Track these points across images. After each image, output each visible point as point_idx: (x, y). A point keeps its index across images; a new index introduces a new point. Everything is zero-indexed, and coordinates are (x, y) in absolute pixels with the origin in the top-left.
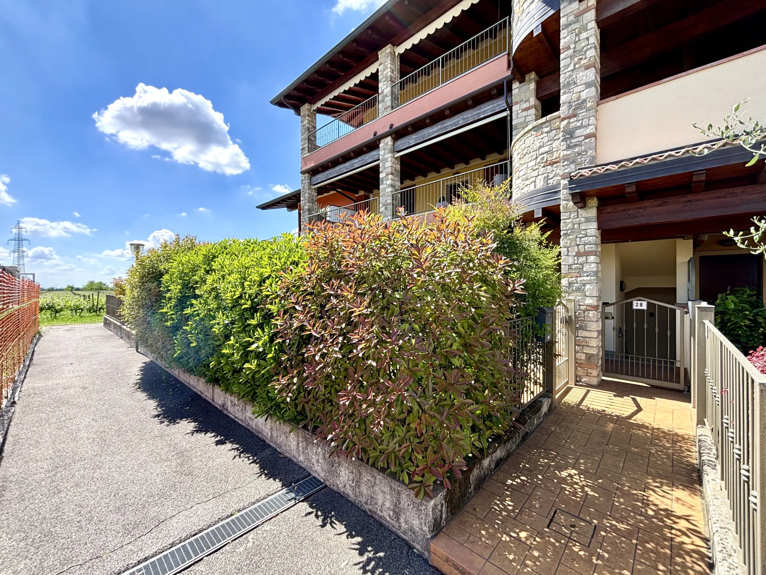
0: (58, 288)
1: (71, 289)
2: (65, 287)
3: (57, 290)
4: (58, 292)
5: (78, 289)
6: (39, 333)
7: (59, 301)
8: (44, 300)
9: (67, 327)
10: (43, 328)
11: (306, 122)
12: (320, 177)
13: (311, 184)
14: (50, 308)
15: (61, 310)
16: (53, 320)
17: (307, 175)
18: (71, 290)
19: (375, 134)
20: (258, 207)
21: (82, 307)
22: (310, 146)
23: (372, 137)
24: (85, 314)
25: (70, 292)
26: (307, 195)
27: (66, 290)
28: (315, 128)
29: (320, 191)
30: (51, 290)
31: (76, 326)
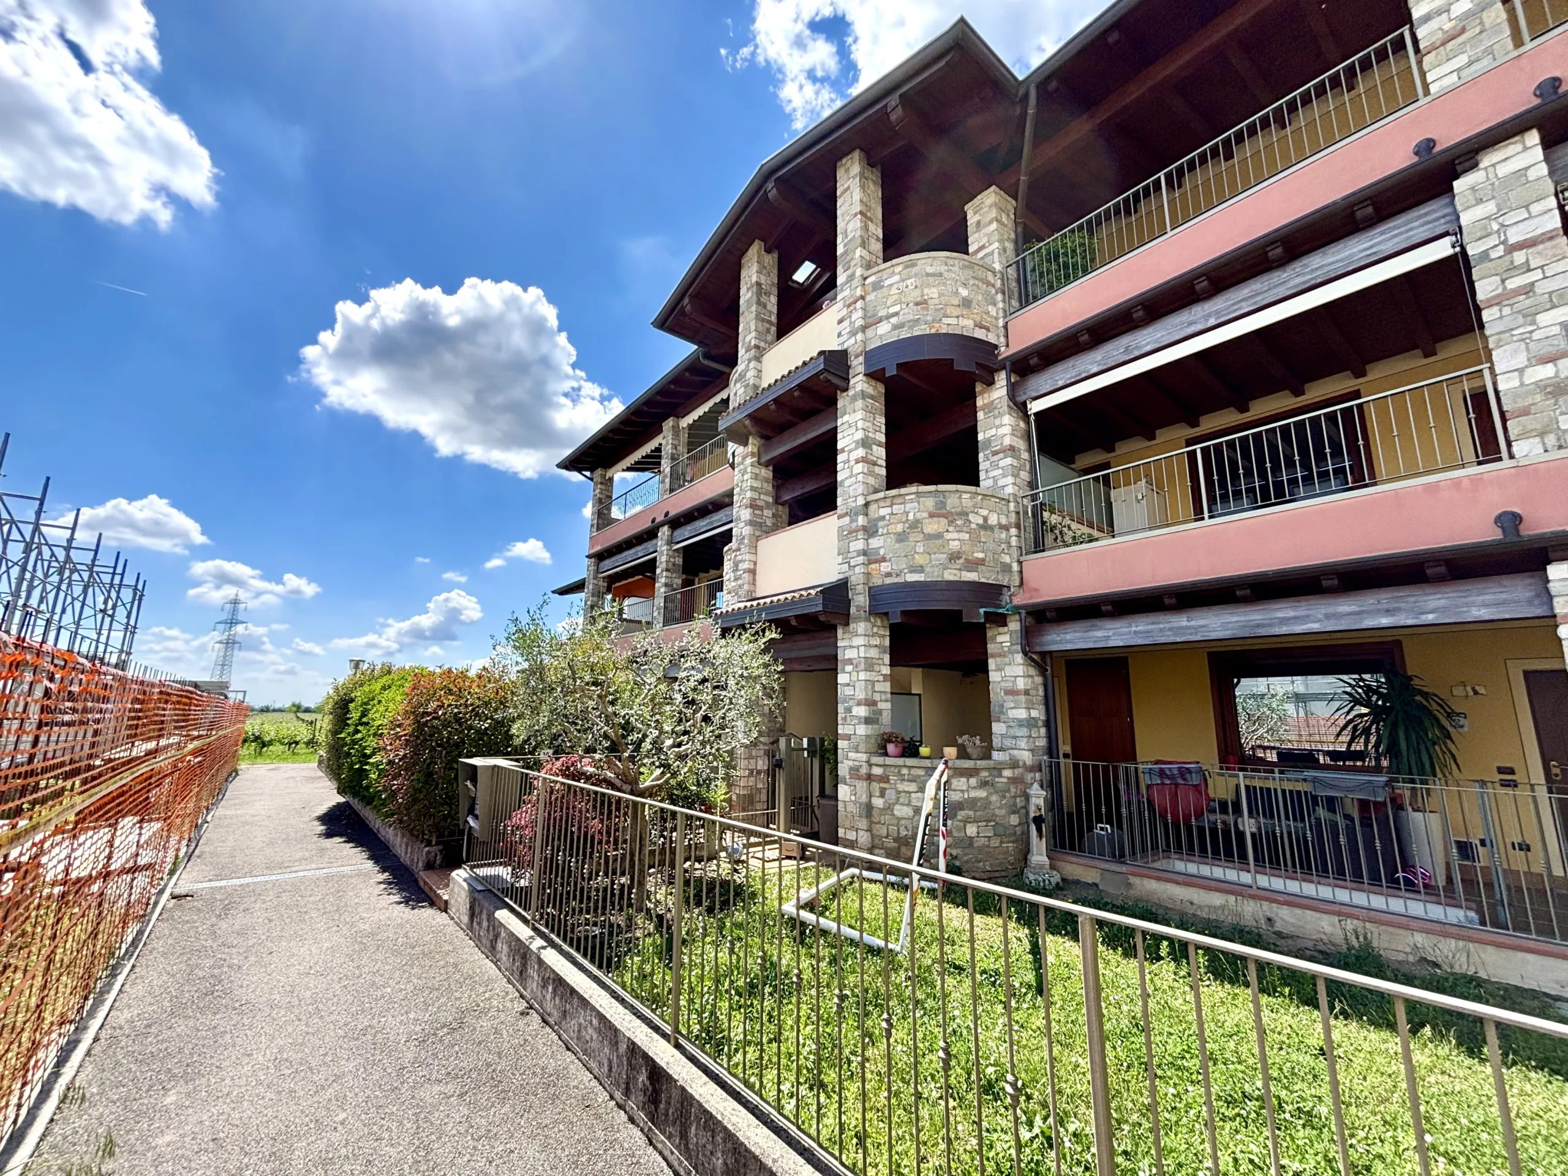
0: (277, 706)
1: (297, 708)
2: (288, 705)
3: (274, 710)
4: (274, 714)
5: (307, 710)
6: (236, 771)
7: (269, 728)
8: (252, 726)
9: (272, 766)
10: (242, 766)
11: (598, 491)
12: (607, 564)
13: (597, 571)
14: (257, 738)
15: (270, 743)
16: (256, 758)
17: (593, 560)
18: (296, 712)
19: (653, 521)
20: (553, 592)
21: (298, 738)
22: (600, 521)
23: (649, 524)
24: (301, 749)
25: (292, 715)
26: (591, 587)
27: (289, 711)
28: (611, 497)
29: (612, 579)
30: (265, 710)
31: (283, 765)
